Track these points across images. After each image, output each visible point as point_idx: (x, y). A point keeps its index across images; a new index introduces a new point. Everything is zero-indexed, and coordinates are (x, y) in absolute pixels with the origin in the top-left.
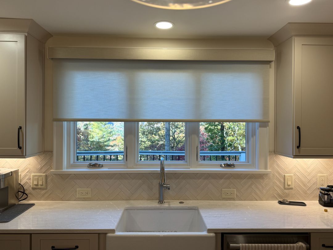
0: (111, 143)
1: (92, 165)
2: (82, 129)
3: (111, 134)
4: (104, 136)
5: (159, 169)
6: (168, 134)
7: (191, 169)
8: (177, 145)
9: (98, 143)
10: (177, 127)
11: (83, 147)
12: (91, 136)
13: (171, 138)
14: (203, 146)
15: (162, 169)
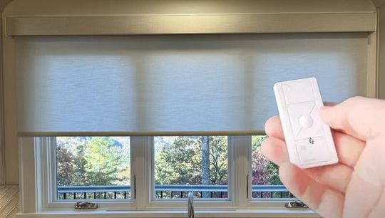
0: (119, 176)
1: (81, 206)
2: (75, 154)
3: (119, 160)
4: (108, 165)
5: (187, 212)
6: (206, 161)
7: (237, 211)
8: (221, 179)
9: (99, 174)
10: (220, 150)
11: (76, 181)
12: (89, 164)
13: (211, 167)
14: (262, 179)
15: (191, 211)
